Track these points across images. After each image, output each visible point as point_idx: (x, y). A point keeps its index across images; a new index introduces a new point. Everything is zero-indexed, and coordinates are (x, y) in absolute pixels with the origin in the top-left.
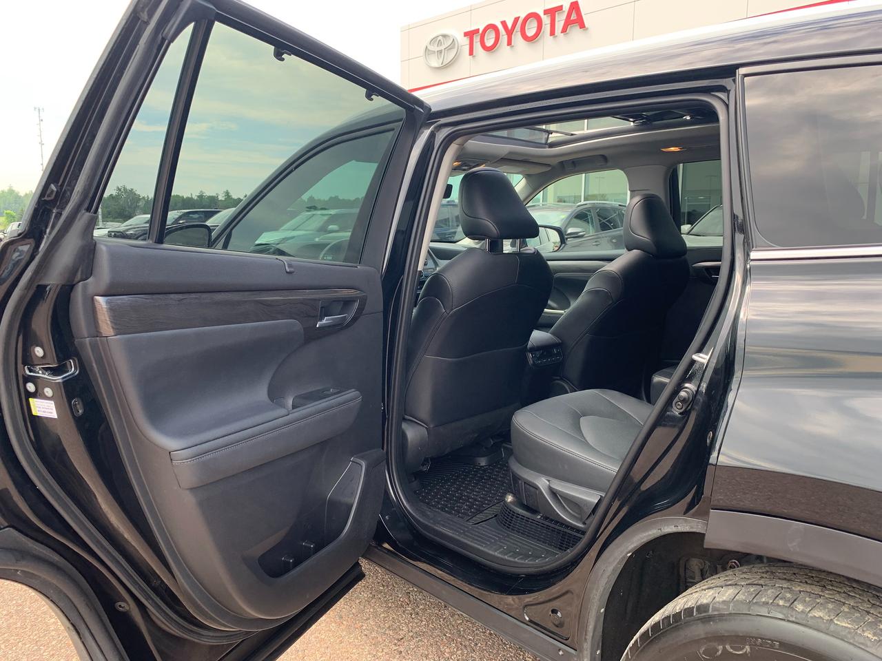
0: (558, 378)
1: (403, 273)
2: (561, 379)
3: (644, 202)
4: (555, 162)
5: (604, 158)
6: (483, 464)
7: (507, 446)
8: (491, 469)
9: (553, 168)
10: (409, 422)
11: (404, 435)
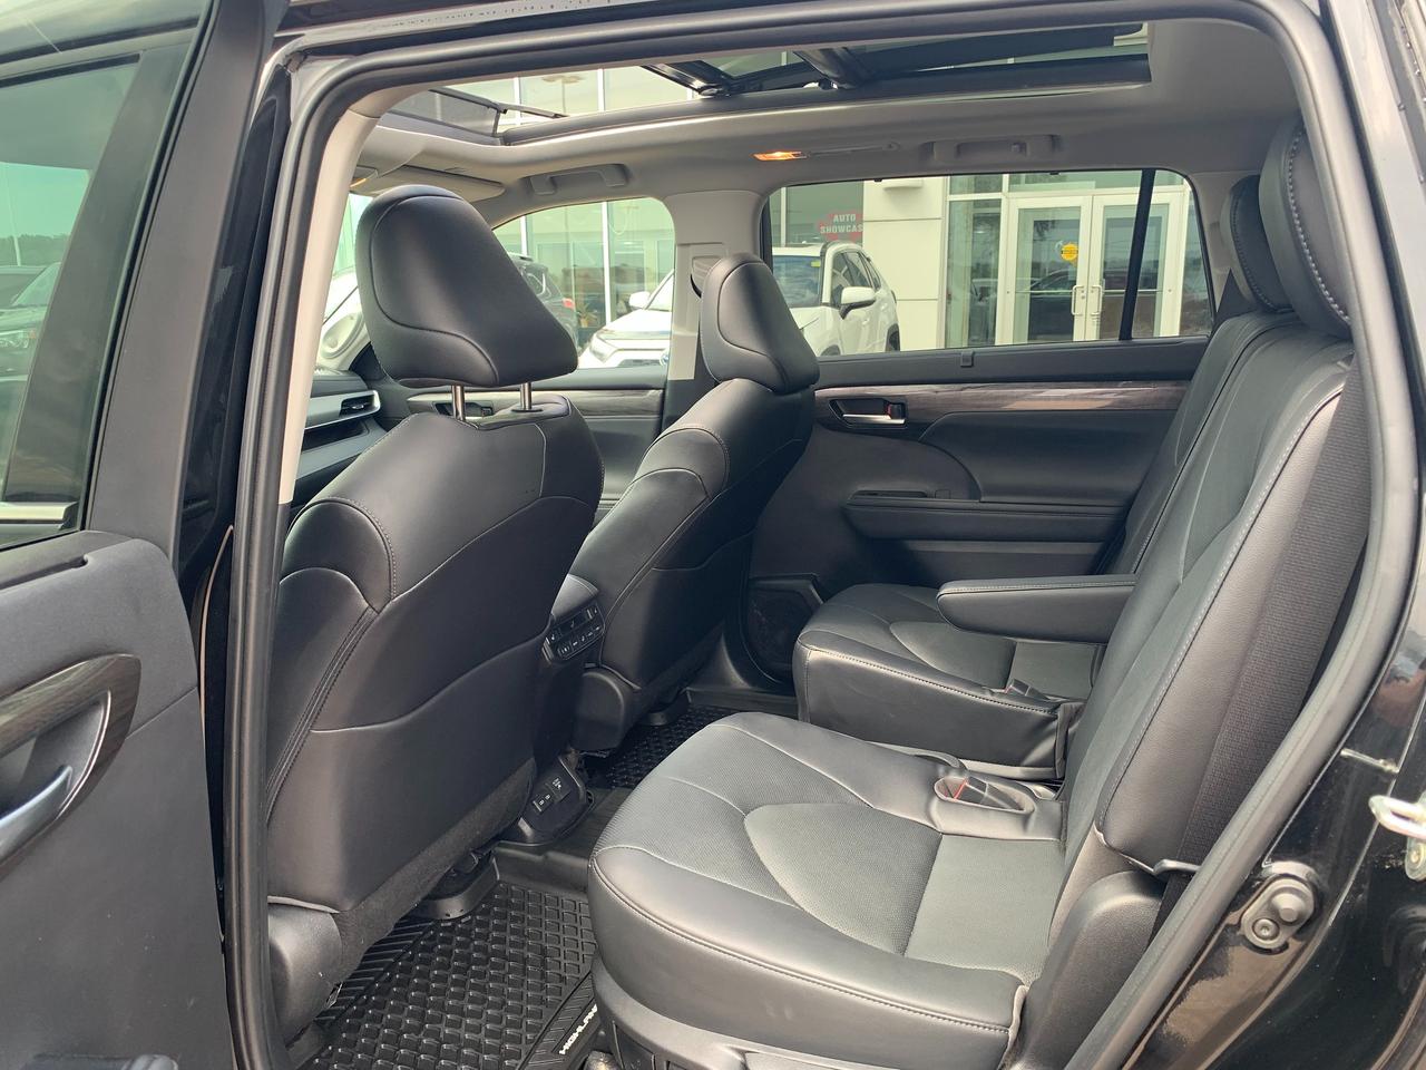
0: (593, 665)
1: (230, 515)
2: (598, 668)
3: (740, 273)
4: (511, 177)
5: (622, 169)
6: (455, 913)
7: (503, 850)
8: (479, 924)
9: (508, 191)
10: (280, 910)
11: (275, 956)
